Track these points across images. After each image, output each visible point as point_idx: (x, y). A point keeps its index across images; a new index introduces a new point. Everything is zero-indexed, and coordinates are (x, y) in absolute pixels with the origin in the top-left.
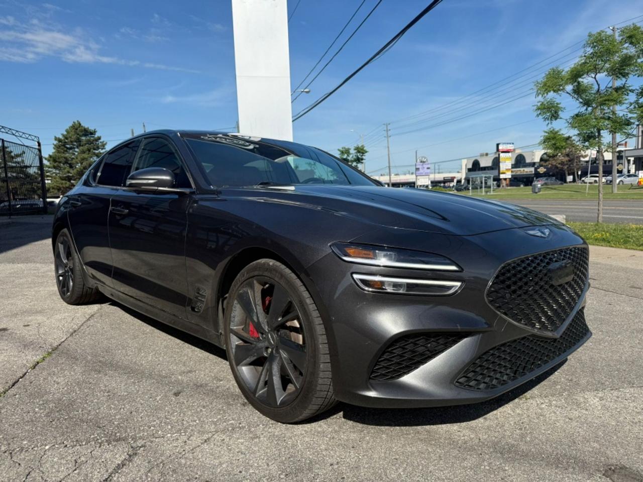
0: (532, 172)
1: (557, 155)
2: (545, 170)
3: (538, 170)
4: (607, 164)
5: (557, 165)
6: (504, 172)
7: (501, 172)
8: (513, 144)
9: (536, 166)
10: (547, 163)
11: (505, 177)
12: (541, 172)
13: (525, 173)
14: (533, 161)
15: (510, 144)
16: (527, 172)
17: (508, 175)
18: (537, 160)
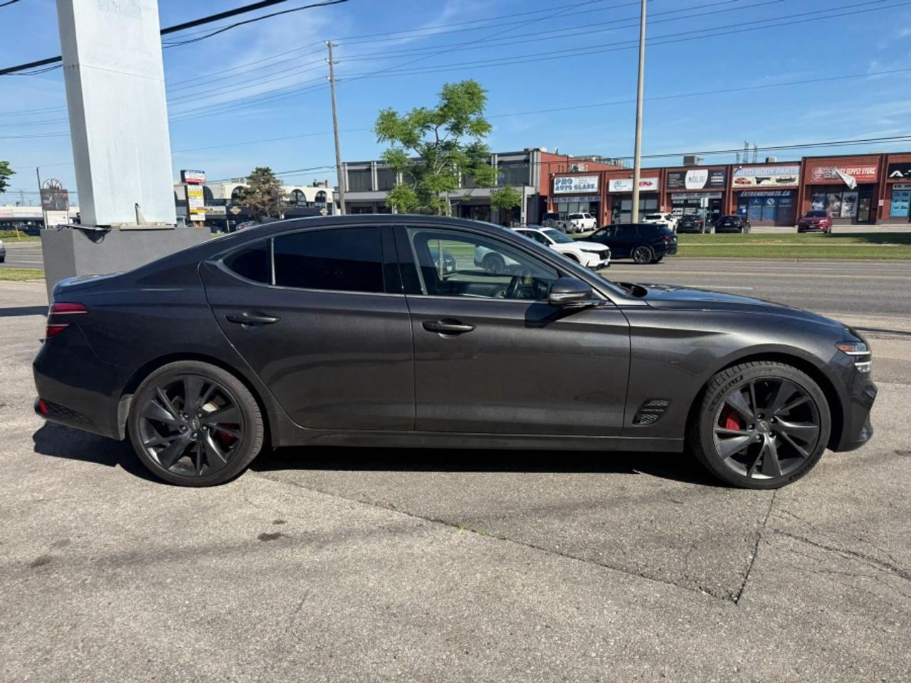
0: (223, 212)
1: (255, 192)
2: (239, 210)
3: (231, 210)
4: (310, 207)
5: (257, 205)
6: (195, 211)
7: (191, 211)
8: (204, 172)
9: (227, 205)
10: (244, 201)
11: (197, 219)
12: (236, 213)
13: (213, 214)
14: (222, 198)
15: (200, 172)
16: (216, 212)
17: (201, 217)
18: (228, 196)
